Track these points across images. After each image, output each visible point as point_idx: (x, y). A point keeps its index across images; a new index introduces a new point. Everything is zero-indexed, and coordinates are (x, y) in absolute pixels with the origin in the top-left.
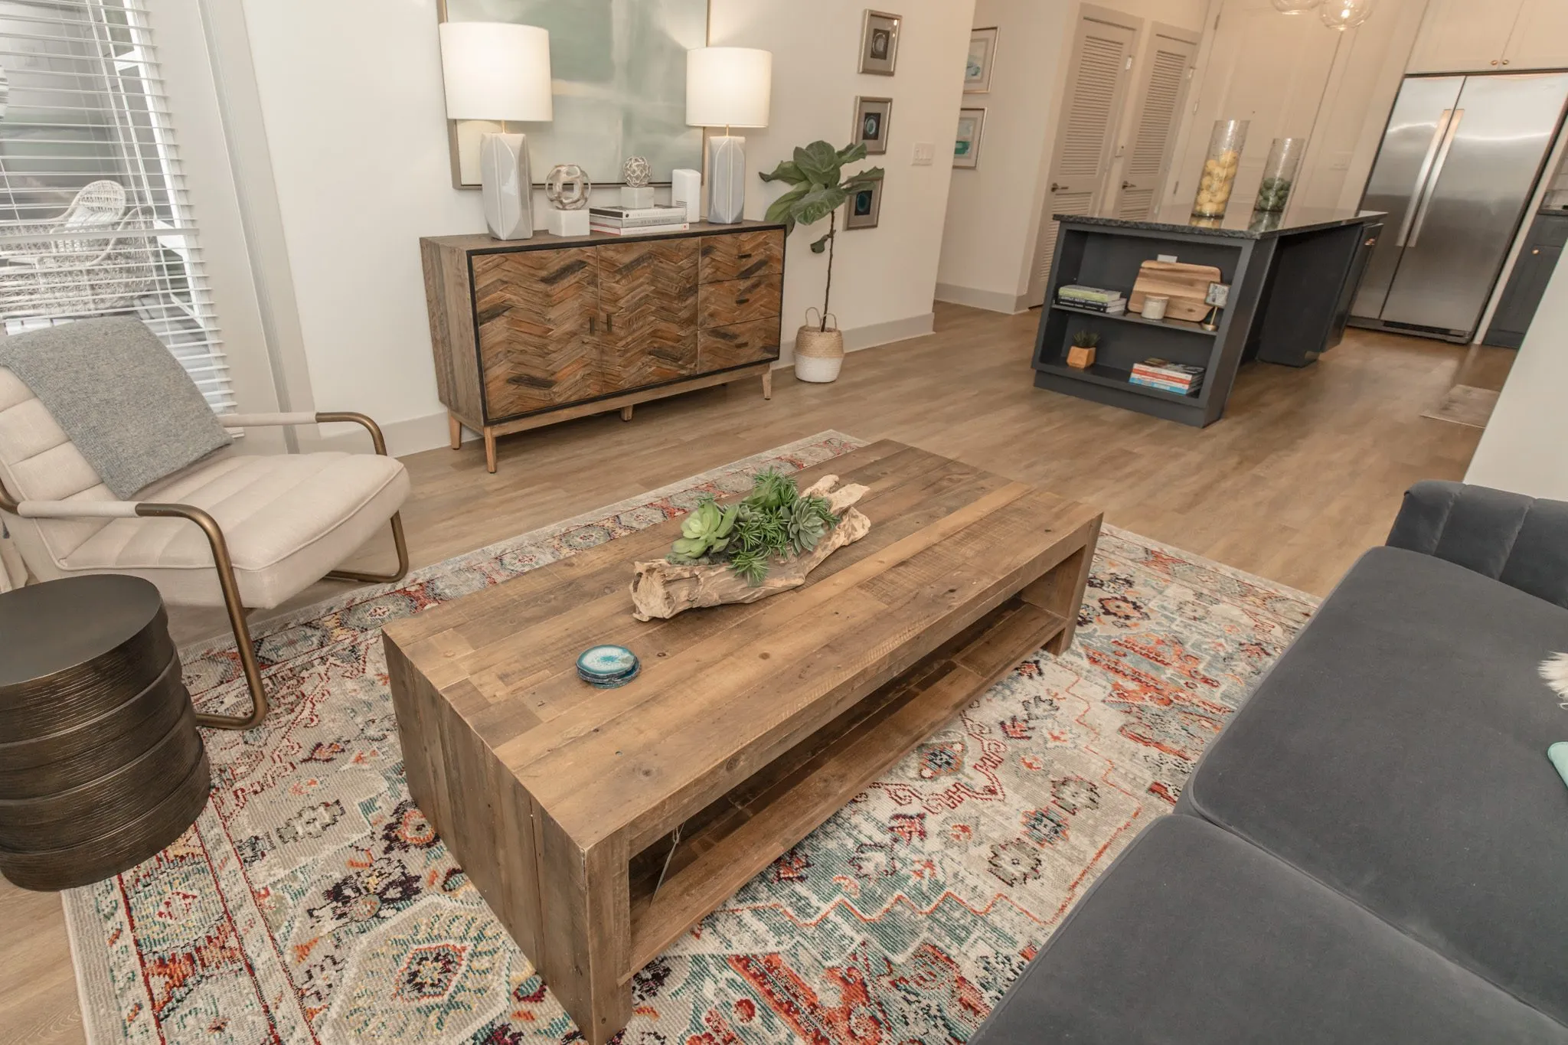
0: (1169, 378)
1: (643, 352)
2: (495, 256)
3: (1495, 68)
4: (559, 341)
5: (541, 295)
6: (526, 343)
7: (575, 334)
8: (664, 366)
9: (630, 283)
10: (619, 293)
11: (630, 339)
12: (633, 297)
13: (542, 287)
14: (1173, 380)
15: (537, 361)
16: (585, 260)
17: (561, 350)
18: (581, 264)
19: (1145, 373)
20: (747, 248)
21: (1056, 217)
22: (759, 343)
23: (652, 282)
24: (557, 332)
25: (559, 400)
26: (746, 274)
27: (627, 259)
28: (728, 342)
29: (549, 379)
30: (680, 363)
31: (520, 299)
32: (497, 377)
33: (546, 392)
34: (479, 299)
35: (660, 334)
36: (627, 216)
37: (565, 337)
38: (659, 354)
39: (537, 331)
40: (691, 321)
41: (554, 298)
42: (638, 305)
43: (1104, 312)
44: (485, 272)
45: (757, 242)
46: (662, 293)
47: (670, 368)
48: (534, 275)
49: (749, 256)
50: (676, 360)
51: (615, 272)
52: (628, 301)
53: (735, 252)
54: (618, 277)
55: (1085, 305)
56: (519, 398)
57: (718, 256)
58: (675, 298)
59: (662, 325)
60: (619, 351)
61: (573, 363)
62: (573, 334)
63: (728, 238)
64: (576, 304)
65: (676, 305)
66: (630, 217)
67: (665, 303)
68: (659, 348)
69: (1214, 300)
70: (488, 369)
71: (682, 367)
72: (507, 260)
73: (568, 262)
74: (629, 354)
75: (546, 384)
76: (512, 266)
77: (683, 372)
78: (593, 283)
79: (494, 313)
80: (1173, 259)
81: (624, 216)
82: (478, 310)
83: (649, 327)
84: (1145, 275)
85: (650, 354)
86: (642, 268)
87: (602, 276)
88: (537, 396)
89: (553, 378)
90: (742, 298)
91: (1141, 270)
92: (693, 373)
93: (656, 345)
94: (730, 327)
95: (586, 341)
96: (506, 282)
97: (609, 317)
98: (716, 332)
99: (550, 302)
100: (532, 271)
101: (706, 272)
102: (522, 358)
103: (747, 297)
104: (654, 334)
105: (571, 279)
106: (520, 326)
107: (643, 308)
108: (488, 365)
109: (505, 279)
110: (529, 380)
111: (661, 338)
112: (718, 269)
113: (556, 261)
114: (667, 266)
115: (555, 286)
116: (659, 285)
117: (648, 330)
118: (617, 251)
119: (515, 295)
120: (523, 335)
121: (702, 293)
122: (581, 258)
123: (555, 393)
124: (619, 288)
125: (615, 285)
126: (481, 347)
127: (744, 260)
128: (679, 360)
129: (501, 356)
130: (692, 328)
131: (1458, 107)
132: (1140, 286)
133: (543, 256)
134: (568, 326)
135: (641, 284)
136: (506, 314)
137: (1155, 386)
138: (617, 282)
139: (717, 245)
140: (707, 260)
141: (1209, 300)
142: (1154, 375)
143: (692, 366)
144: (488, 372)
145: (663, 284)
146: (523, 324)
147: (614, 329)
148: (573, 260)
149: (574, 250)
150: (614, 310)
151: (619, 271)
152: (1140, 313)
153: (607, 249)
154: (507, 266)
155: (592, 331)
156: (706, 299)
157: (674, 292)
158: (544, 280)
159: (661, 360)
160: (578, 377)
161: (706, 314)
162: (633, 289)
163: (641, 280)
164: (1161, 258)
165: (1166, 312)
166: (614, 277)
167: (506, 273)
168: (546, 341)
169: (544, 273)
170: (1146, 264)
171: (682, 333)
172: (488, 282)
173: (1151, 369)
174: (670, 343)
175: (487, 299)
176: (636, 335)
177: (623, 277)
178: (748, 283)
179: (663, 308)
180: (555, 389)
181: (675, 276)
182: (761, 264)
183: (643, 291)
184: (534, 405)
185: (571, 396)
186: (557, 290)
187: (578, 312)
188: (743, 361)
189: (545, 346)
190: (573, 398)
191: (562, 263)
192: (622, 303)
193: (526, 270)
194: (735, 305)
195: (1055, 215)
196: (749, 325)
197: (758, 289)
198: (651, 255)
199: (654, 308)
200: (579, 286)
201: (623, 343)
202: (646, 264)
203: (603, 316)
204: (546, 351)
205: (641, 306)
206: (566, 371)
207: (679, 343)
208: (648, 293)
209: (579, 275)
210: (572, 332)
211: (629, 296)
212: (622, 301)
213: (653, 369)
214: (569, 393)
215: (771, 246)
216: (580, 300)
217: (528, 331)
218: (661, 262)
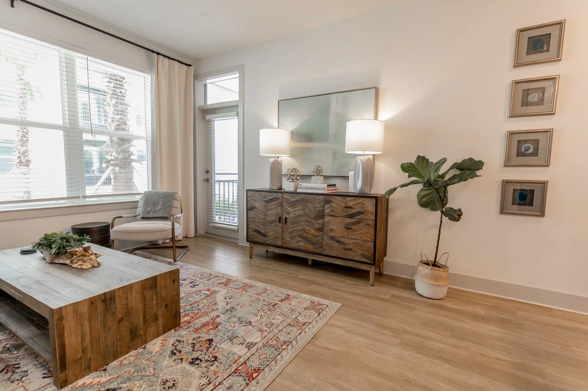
1: (299, 236)
2: (253, 192)
4: (269, 222)
5: (264, 206)
6: (260, 220)
8: (308, 245)
9: (294, 208)
10: (290, 211)
11: (293, 229)
13: (264, 203)
15: (262, 227)
16: (278, 197)
17: (269, 225)
20: (350, 204)
22: (359, 252)
23: (303, 210)
24: (268, 219)
25: (268, 242)
26: (351, 216)
27: (293, 199)
28: (339, 245)
30: (315, 246)
32: (251, 228)
33: (264, 238)
34: (248, 203)
35: (306, 231)
36: (301, 185)
37: (271, 222)
38: (305, 239)
39: (263, 217)
40: (321, 229)
41: (268, 208)
42: (297, 217)
44: (250, 196)
45: (357, 202)
46: (307, 215)
47: (311, 248)
49: (352, 208)
50: (313, 244)
51: (289, 203)
52: (293, 215)
53: (344, 205)
54: (290, 205)
56: (256, 237)
57: (334, 205)
58: (313, 219)
59: (307, 228)
60: (289, 232)
61: (273, 232)
62: (273, 221)
63: (339, 198)
64: (275, 211)
65: (313, 221)
67: (309, 220)
68: (305, 236)
71: (316, 248)
72: (256, 193)
74: (293, 235)
75: (264, 235)
77: (316, 250)
78: (280, 205)
79: (252, 208)
82: (248, 207)
83: (301, 227)
85: (301, 237)
86: (299, 204)
87: (284, 204)
88: (261, 238)
89: (266, 234)
90: (347, 227)
92: (321, 252)
93: (304, 235)
94: (341, 238)
95: (278, 225)
98: (332, 238)
100: (262, 198)
101: (327, 211)
102: (258, 224)
103: (351, 227)
104: (303, 230)
105: (274, 203)
107: (299, 219)
108: (249, 224)
109: (255, 199)
110: (259, 232)
111: (306, 233)
112: (333, 211)
113: (269, 196)
114: (309, 205)
116: (306, 212)
118: (289, 196)
119: (257, 204)
120: (259, 217)
121: (327, 219)
123: (266, 239)
124: (290, 209)
125: (288, 208)
126: (248, 218)
127: (349, 209)
128: (314, 245)
129: (252, 222)
130: (321, 233)
133: (265, 194)
134: (272, 218)
135: (298, 210)
136: (255, 209)
138: (289, 207)
139: (333, 200)
140: (328, 206)
143: (321, 249)
144: (249, 226)
145: (308, 212)
147: (288, 224)
148: (274, 197)
149: (274, 193)
150: (287, 217)
153: (286, 195)
154: (256, 195)
155: (280, 222)
156: (328, 222)
157: (312, 216)
158: (265, 201)
159: (306, 242)
160: (274, 237)
161: (328, 228)
162: (296, 211)
163: (298, 208)
166: (288, 205)
167: (255, 197)
168: (265, 221)
169: (265, 199)
171: (316, 234)
172: (251, 199)
174: (311, 237)
175: (250, 204)
176: (296, 228)
177: (291, 206)
178: (352, 220)
179: (307, 220)
181: (313, 209)
182: (360, 213)
183: (299, 212)
184: (260, 241)
185: (271, 242)
186: (269, 205)
187: (276, 214)
188: (349, 258)
189: (264, 223)
190: (272, 243)
191: (271, 197)
194: (344, 229)
196: (353, 241)
197: (359, 225)
198: (303, 200)
199: (303, 220)
200: (277, 206)
201: (291, 230)
202: (300, 203)
203: (284, 217)
205: (298, 218)
206: (270, 233)
207: (315, 238)
208: (301, 213)
209: (276, 202)
210: (273, 220)
211: (294, 213)
212: (291, 214)
213: (302, 244)
214: (271, 241)
215: (366, 206)
216: (276, 210)
217: (260, 216)
218: (306, 203)
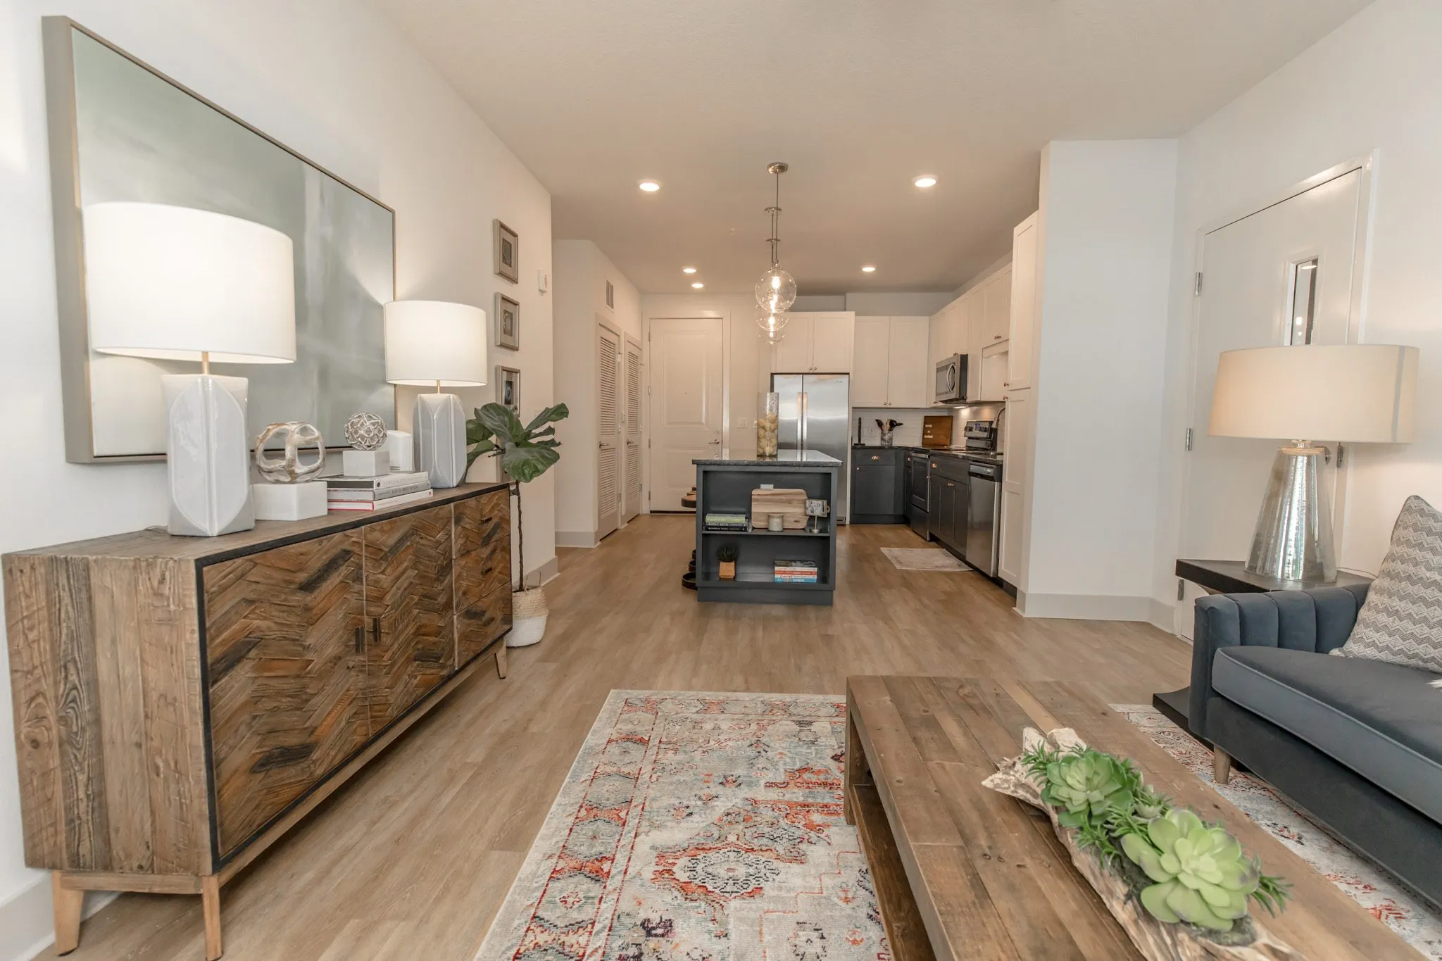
0: (802, 573)
1: (409, 661)
2: (239, 561)
3: (811, 371)
4: (320, 675)
5: (298, 611)
6: (280, 694)
7: (340, 658)
8: (429, 671)
9: (395, 570)
10: (385, 586)
11: (396, 646)
12: (398, 589)
13: (298, 598)
14: (803, 574)
15: (293, 719)
16: (350, 548)
17: (322, 689)
18: (346, 554)
19: (784, 573)
20: (486, 511)
21: (694, 462)
22: (499, 616)
23: (414, 567)
24: (317, 663)
25: (320, 771)
27: (392, 540)
28: (476, 622)
29: (308, 741)
30: (441, 661)
31: (273, 625)
32: (236, 771)
33: (304, 764)
34: (213, 639)
35: (423, 630)
36: (379, 485)
37: (328, 667)
38: (423, 656)
39: (294, 669)
40: (448, 605)
41: (314, 612)
42: (402, 599)
43: (746, 531)
44: (224, 589)
45: (492, 505)
46: (424, 577)
47: (433, 672)
48: (289, 582)
49: (490, 519)
50: (438, 659)
51: (381, 558)
52: (393, 596)
53: (478, 516)
54: (384, 565)
55: (729, 528)
56: (269, 793)
57: (467, 523)
58: (434, 581)
59: (425, 618)
60: (386, 666)
61: (335, 706)
62: (337, 659)
63: (472, 502)
64: (340, 614)
65: (435, 588)
66: (381, 486)
67: (427, 589)
68: (422, 649)
69: (812, 512)
70: (223, 760)
71: (443, 667)
72: (256, 564)
73: (330, 555)
74: (396, 668)
75: (301, 753)
76: (261, 574)
77: (444, 672)
78: (357, 579)
79: (233, 659)
80: (771, 486)
81: (375, 485)
82: (210, 660)
83: (413, 624)
84: (757, 500)
85: (416, 660)
86: (406, 549)
87: (368, 567)
88: (293, 775)
89: (313, 738)
90: (485, 568)
91: (753, 497)
92: (450, 669)
93: (420, 646)
94: (480, 604)
95: (351, 664)
96: (251, 602)
97: (376, 622)
98: (468, 613)
99: (310, 618)
100: (289, 576)
101: (458, 544)
102: (274, 722)
103: (489, 565)
104: (419, 632)
105: (335, 579)
106: (270, 670)
107: (408, 600)
108: (222, 755)
109: (252, 596)
110: (282, 754)
111: (423, 635)
112: (467, 538)
113: (317, 554)
114: (426, 542)
115: (316, 593)
116: (421, 567)
117: (411, 629)
118: (382, 531)
119: (265, 618)
120: (274, 682)
121: (455, 570)
122: (346, 546)
123: (315, 761)
124: (385, 580)
125: (381, 576)
126: (213, 724)
127: (485, 524)
128: (440, 658)
129: (241, 730)
130: (449, 613)
131: (804, 391)
132: (756, 508)
133: (303, 550)
134: (331, 650)
135: (405, 570)
136: (253, 654)
137: (794, 581)
138: (383, 573)
139: (466, 511)
140: (459, 529)
141: (809, 512)
142: (792, 573)
143: (451, 661)
144: (223, 765)
145: (424, 565)
146: (275, 663)
147: (381, 637)
148: (336, 551)
149: (338, 536)
150: (380, 610)
151: (384, 558)
152: (767, 529)
153: (373, 530)
154: (255, 575)
155: (358, 648)
156: (459, 576)
157: (433, 573)
158: (303, 587)
159: (425, 664)
160: (343, 723)
161: (460, 593)
162: (397, 578)
163: (406, 564)
164: (762, 486)
165: (783, 525)
166: (379, 566)
167: (254, 586)
168: (305, 681)
169: (302, 577)
170: (754, 492)
171: (440, 623)
172: (226, 609)
173: (788, 569)
174: (432, 639)
175: (225, 635)
176: (401, 639)
177: (389, 564)
178: (489, 550)
179: (425, 595)
180: (315, 756)
181: (434, 553)
182: (497, 527)
183: (407, 578)
184: (287, 794)
185: (335, 756)
186: (318, 600)
187: (342, 625)
188: (490, 641)
189: (304, 689)
190: (338, 759)
191: (324, 557)
192: (388, 600)
193: (278, 576)
194: (481, 576)
195: (693, 461)
196: (492, 597)
197: (495, 555)
198: (414, 531)
199: (416, 598)
200: (344, 585)
201: (390, 653)
202: (409, 544)
203: (368, 622)
204: (304, 697)
205: (405, 598)
206: (329, 719)
207: (440, 636)
208: (411, 580)
209: (344, 570)
210: (335, 658)
211: (394, 588)
212: (388, 597)
213: (419, 678)
214: (333, 753)
215: (501, 507)
216: (344, 607)
217: (281, 673)
218: (421, 538)
